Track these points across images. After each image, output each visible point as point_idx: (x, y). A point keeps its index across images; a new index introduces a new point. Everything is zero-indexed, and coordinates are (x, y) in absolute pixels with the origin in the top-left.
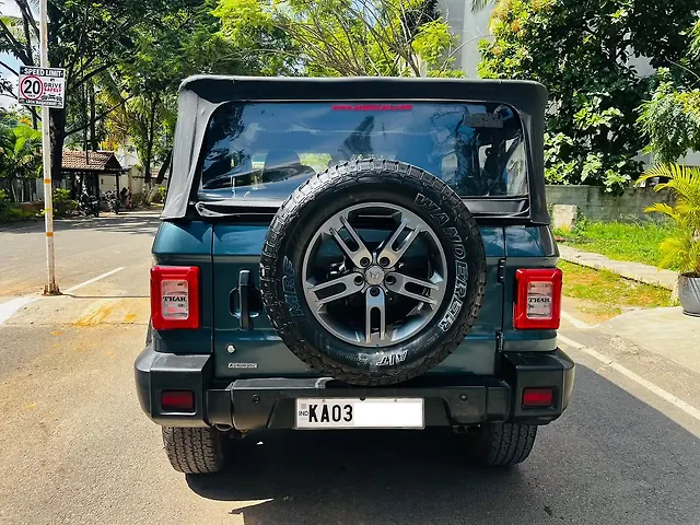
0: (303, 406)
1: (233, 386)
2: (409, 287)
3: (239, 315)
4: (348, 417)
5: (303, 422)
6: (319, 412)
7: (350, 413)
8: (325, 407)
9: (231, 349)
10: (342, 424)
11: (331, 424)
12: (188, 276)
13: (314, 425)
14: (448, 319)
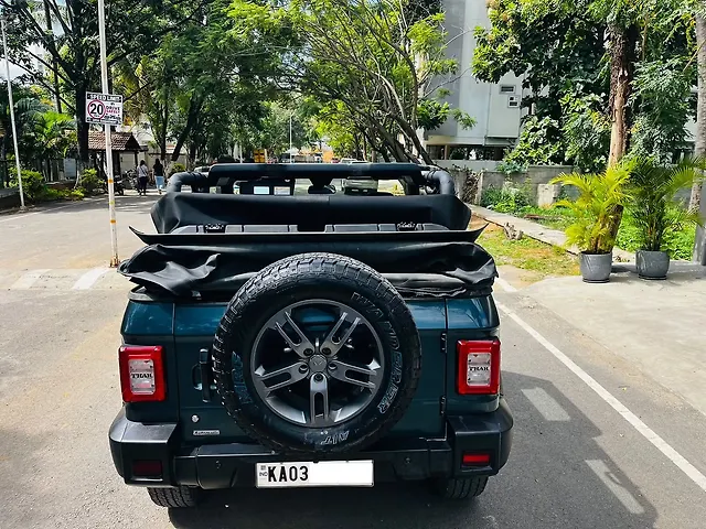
0: (263, 468)
1: (197, 454)
2: (350, 373)
3: (200, 387)
4: (304, 476)
5: (263, 481)
6: (277, 473)
7: (305, 473)
8: (283, 468)
9: (195, 418)
10: (298, 483)
11: (289, 483)
12: (153, 355)
13: (273, 484)
14: (386, 403)
